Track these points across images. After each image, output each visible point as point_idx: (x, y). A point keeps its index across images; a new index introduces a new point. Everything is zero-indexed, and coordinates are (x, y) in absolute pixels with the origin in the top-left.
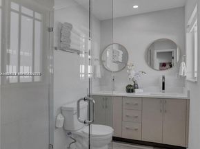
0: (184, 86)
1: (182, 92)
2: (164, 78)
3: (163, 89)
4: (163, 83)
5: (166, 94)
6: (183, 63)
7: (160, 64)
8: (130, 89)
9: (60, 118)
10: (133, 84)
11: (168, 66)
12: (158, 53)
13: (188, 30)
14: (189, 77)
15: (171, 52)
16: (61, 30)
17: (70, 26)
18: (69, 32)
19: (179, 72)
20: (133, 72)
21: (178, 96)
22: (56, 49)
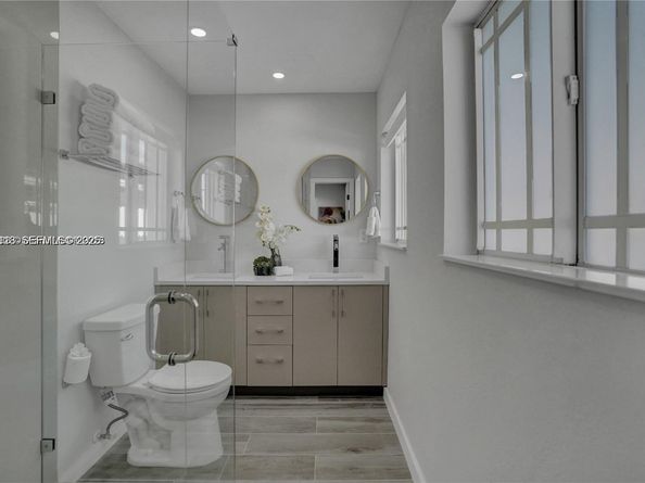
0: (376, 258)
1: (372, 270)
2: (336, 241)
3: (336, 264)
4: (336, 253)
5: (343, 277)
6: (374, 210)
7: (320, 208)
8: (264, 267)
9: (80, 355)
10: (269, 256)
11: (336, 215)
12: (317, 186)
13: (384, 141)
14: (385, 238)
15: (344, 185)
16: (83, 103)
17: (110, 99)
18: (110, 115)
19: (366, 228)
20: (271, 227)
21: (366, 278)
22: (65, 156)
